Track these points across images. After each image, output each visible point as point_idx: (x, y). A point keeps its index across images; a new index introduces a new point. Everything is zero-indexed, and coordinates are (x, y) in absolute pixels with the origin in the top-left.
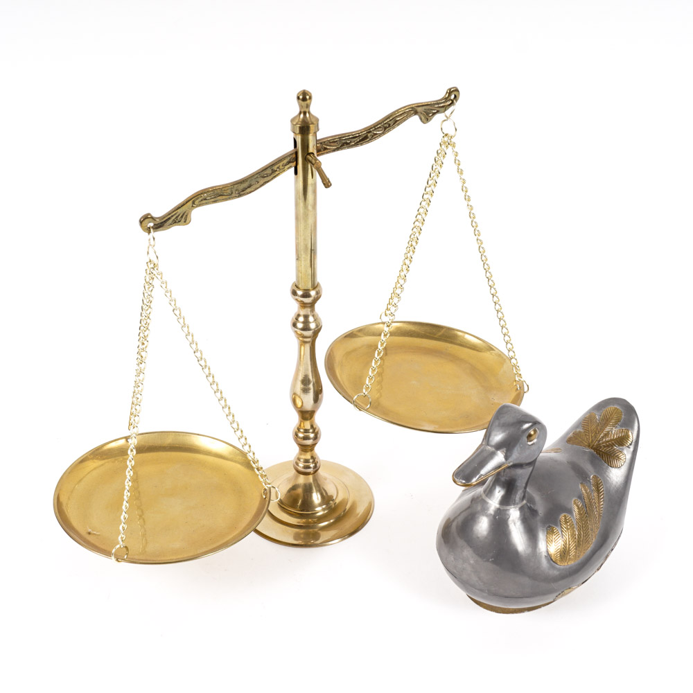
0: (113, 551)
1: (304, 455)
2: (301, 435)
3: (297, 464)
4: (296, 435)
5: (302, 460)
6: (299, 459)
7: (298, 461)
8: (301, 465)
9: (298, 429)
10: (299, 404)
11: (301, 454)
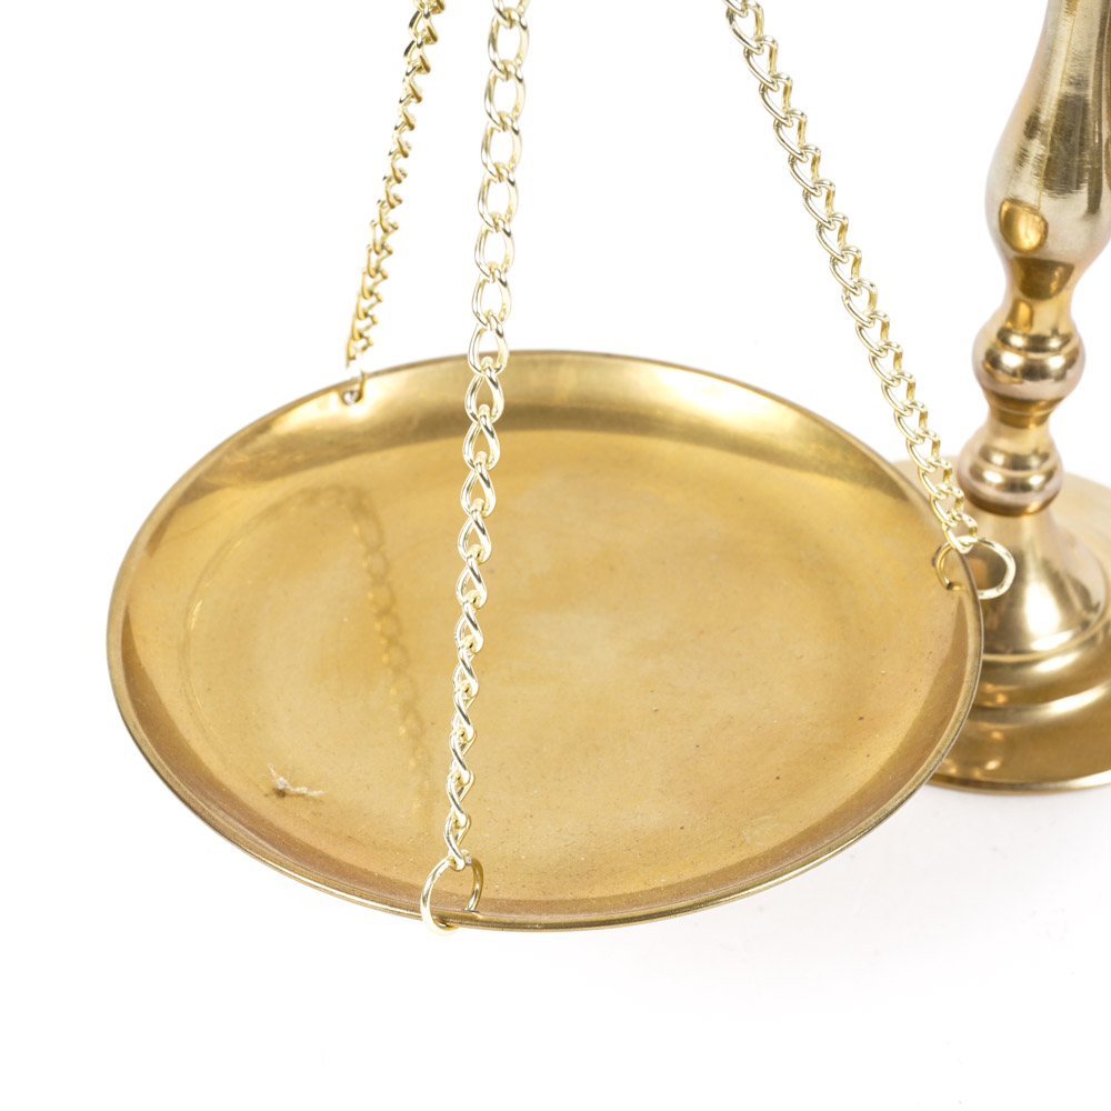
0: (428, 885)
1: (1010, 437)
2: (1011, 360)
3: (977, 474)
4: (993, 360)
5: (998, 459)
6: (985, 454)
7: (982, 463)
8: (994, 476)
9: (1003, 337)
10: (1028, 237)
11: (997, 433)
